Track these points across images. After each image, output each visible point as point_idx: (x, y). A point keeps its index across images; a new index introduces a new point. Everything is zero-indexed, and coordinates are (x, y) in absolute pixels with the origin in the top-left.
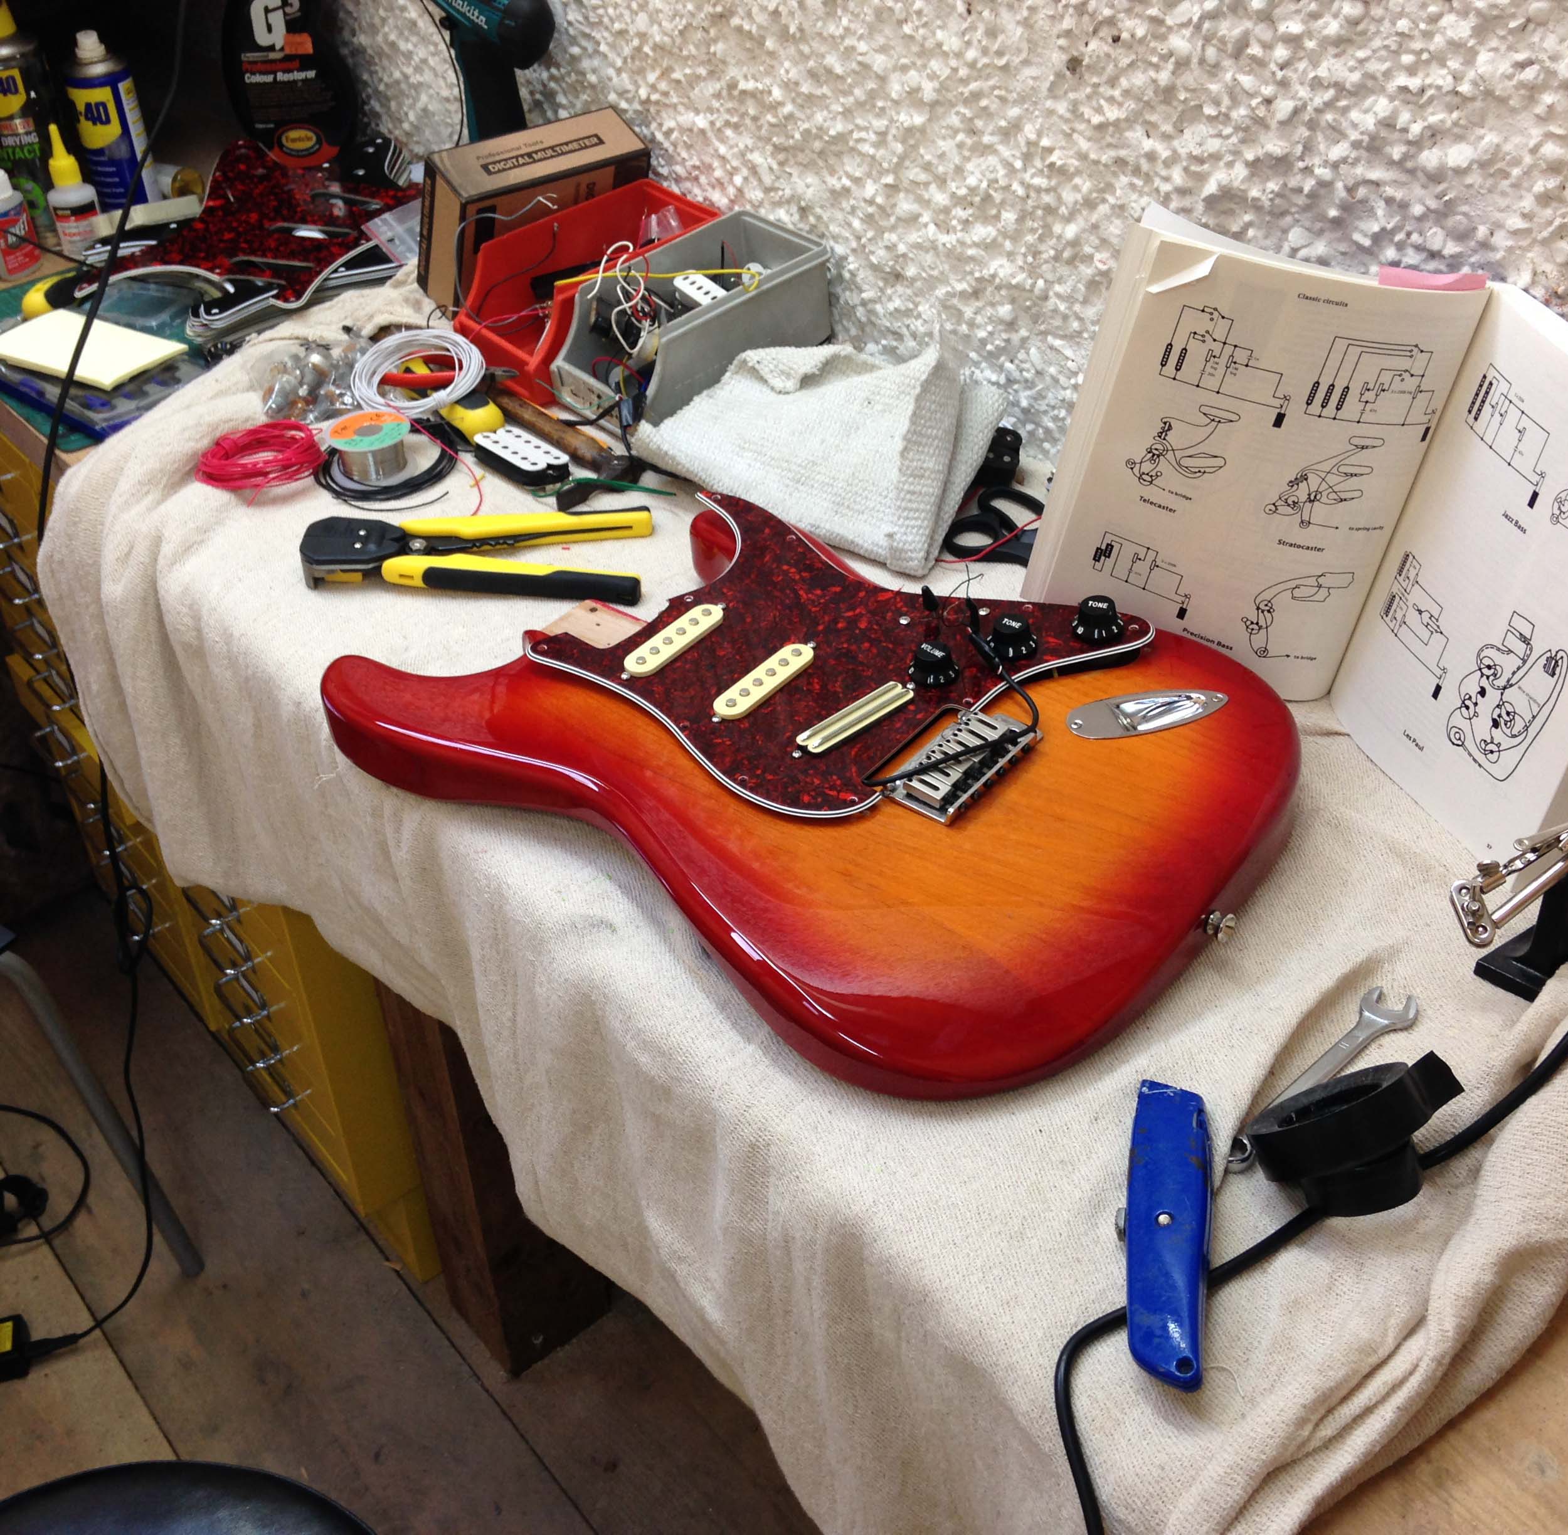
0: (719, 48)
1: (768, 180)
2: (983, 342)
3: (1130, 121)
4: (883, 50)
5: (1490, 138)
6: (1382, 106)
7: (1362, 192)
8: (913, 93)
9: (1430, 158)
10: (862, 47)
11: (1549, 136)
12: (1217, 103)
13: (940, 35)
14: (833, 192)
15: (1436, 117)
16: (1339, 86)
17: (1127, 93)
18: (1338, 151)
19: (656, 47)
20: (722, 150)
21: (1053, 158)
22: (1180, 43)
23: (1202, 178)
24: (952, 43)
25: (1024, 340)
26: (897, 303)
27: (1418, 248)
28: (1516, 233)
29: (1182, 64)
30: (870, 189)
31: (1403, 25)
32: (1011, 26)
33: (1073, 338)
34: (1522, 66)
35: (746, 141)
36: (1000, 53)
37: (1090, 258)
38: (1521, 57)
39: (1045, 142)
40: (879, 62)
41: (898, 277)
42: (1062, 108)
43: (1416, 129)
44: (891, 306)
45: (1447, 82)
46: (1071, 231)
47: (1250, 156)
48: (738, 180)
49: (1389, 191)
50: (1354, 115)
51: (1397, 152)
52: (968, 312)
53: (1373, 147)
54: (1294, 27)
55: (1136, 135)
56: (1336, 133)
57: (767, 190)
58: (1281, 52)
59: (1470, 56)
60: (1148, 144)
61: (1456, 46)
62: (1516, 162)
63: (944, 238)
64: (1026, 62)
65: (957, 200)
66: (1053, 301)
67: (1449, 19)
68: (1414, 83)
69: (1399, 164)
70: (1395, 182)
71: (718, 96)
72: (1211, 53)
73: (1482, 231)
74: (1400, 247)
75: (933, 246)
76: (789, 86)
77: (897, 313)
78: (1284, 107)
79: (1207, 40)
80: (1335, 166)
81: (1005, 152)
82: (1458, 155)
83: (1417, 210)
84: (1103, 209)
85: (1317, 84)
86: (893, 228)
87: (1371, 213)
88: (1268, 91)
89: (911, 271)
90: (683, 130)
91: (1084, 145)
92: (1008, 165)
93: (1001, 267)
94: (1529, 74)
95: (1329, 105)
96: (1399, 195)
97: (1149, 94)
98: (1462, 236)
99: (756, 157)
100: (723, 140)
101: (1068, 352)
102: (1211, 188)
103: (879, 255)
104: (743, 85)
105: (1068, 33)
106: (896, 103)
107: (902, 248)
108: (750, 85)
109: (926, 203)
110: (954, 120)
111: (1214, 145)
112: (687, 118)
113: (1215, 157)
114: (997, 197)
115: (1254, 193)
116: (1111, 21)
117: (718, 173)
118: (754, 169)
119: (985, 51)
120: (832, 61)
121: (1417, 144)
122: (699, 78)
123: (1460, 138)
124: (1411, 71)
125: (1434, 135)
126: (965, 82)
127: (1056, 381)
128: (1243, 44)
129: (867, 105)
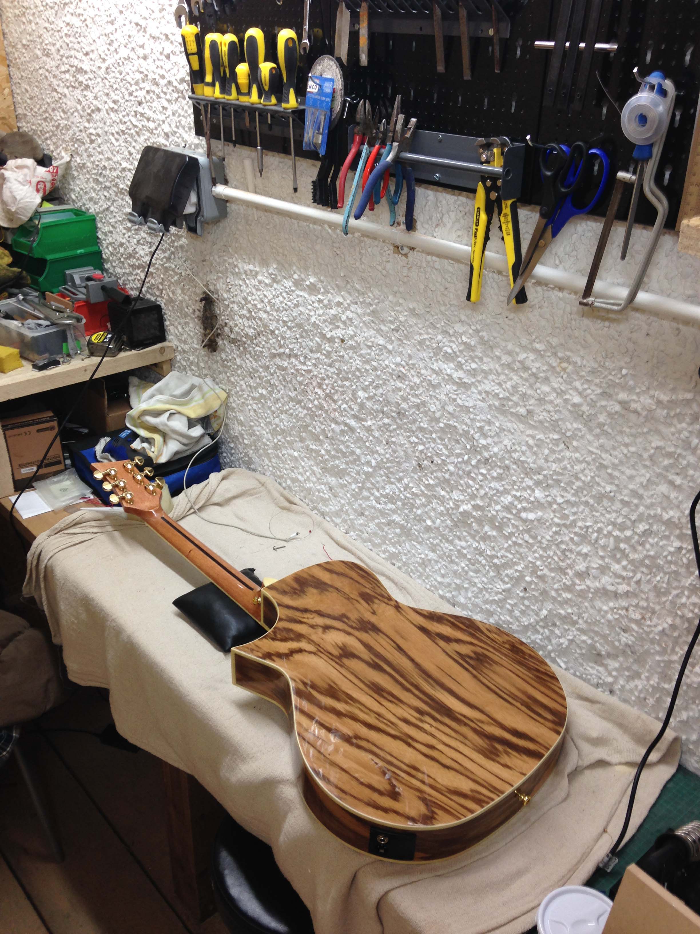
0: (304, 435)
1: (318, 476)
2: (391, 539)
3: (437, 485)
4: (359, 448)
5: (540, 513)
6: (510, 498)
7: (505, 520)
8: (369, 463)
9: (524, 515)
10: (352, 446)
11: (555, 516)
12: (462, 486)
13: (378, 448)
14: (341, 484)
15: (525, 504)
16: (498, 491)
17: (436, 478)
18: (498, 507)
19: (281, 429)
20: (303, 464)
21: (414, 490)
22: (452, 468)
23: (459, 507)
24: (382, 451)
25: (404, 541)
26: (362, 521)
27: (522, 539)
28: (548, 541)
29: (451, 474)
30: (354, 486)
31: (514, 478)
32: (400, 451)
33: (420, 543)
34: (547, 496)
35: (311, 463)
36: (397, 458)
37: (425, 521)
38: (547, 493)
39: (411, 485)
40: (358, 451)
41: (362, 514)
42: (416, 477)
43: (519, 506)
44: (360, 522)
45: (527, 496)
46: (419, 512)
47: (472, 503)
48: (308, 474)
49: (513, 521)
50: (502, 498)
51: (514, 512)
52: (386, 529)
53: (507, 508)
54: (484, 471)
55: (439, 489)
56: (497, 503)
57: (318, 479)
58: (480, 477)
59: (533, 491)
60: (443, 493)
61: (529, 487)
62: (548, 521)
63: (378, 506)
64: (405, 462)
65: (382, 495)
66: (413, 531)
67: (526, 479)
68: (518, 494)
69: (515, 515)
70: (515, 520)
71: (302, 448)
72: (461, 472)
73: (539, 538)
74: (516, 537)
75: (374, 507)
76: (328, 452)
77: (361, 525)
78: (482, 492)
79: (459, 469)
80: (497, 511)
81: (399, 485)
82: (531, 516)
83: (521, 528)
84: (429, 507)
85: (490, 488)
86: (361, 499)
87: (508, 526)
88: (477, 486)
89: (367, 513)
90: (289, 455)
91: (423, 488)
92: (398, 488)
93: (396, 518)
94: (549, 499)
95: (494, 495)
96: (516, 523)
97: (442, 479)
98: (534, 538)
99: (315, 468)
100: (304, 461)
101: (418, 547)
102: (461, 510)
103: (356, 506)
104: (311, 446)
105: (417, 457)
106: (363, 464)
107: (364, 506)
108: (314, 447)
109: (373, 494)
110: (382, 473)
111: (462, 497)
112: (291, 452)
113: (462, 501)
114: (396, 497)
115: (474, 514)
116: (431, 457)
117: (301, 470)
118: (314, 472)
119: (392, 456)
120: (342, 447)
121: (519, 511)
122: (296, 441)
123: (531, 512)
124: (517, 491)
125: (525, 509)
126: (386, 463)
127: (414, 555)
128: (469, 472)
129: (354, 462)
